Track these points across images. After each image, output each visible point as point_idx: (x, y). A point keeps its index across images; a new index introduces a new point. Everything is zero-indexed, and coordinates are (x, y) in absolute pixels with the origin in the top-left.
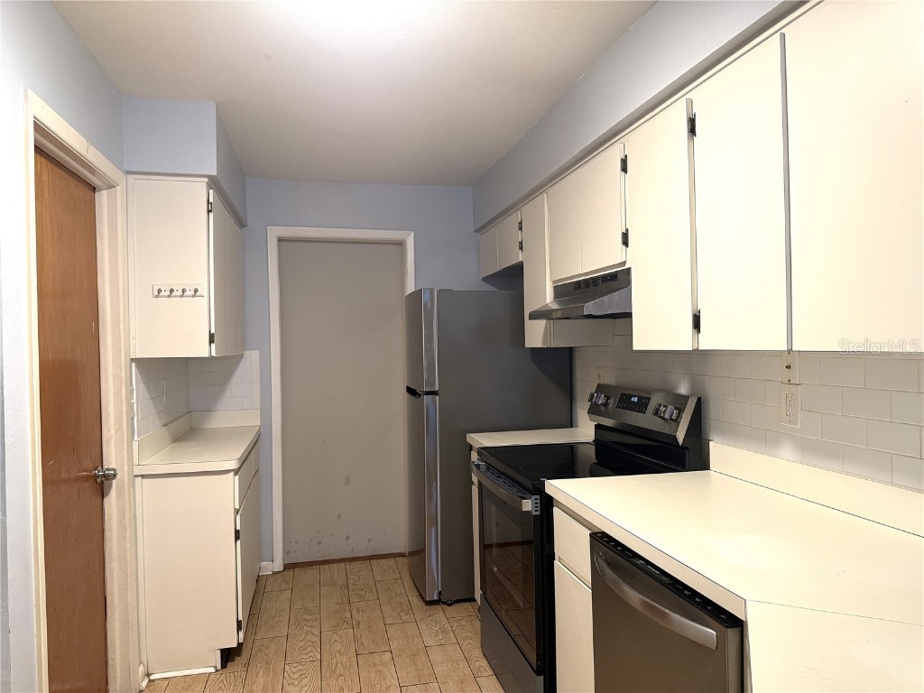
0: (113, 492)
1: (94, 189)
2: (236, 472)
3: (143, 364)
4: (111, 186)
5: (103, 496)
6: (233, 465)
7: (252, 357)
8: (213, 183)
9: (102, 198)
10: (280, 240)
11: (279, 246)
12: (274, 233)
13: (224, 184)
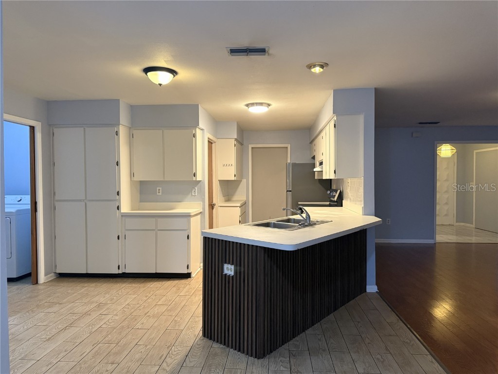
0: (215, 208)
1: (212, 143)
2: (240, 207)
3: (220, 181)
4: (215, 142)
5: (213, 209)
6: (239, 205)
7: (244, 181)
8: (236, 140)
9: (213, 145)
10: (252, 148)
11: (252, 150)
12: (250, 146)
13: (239, 139)
